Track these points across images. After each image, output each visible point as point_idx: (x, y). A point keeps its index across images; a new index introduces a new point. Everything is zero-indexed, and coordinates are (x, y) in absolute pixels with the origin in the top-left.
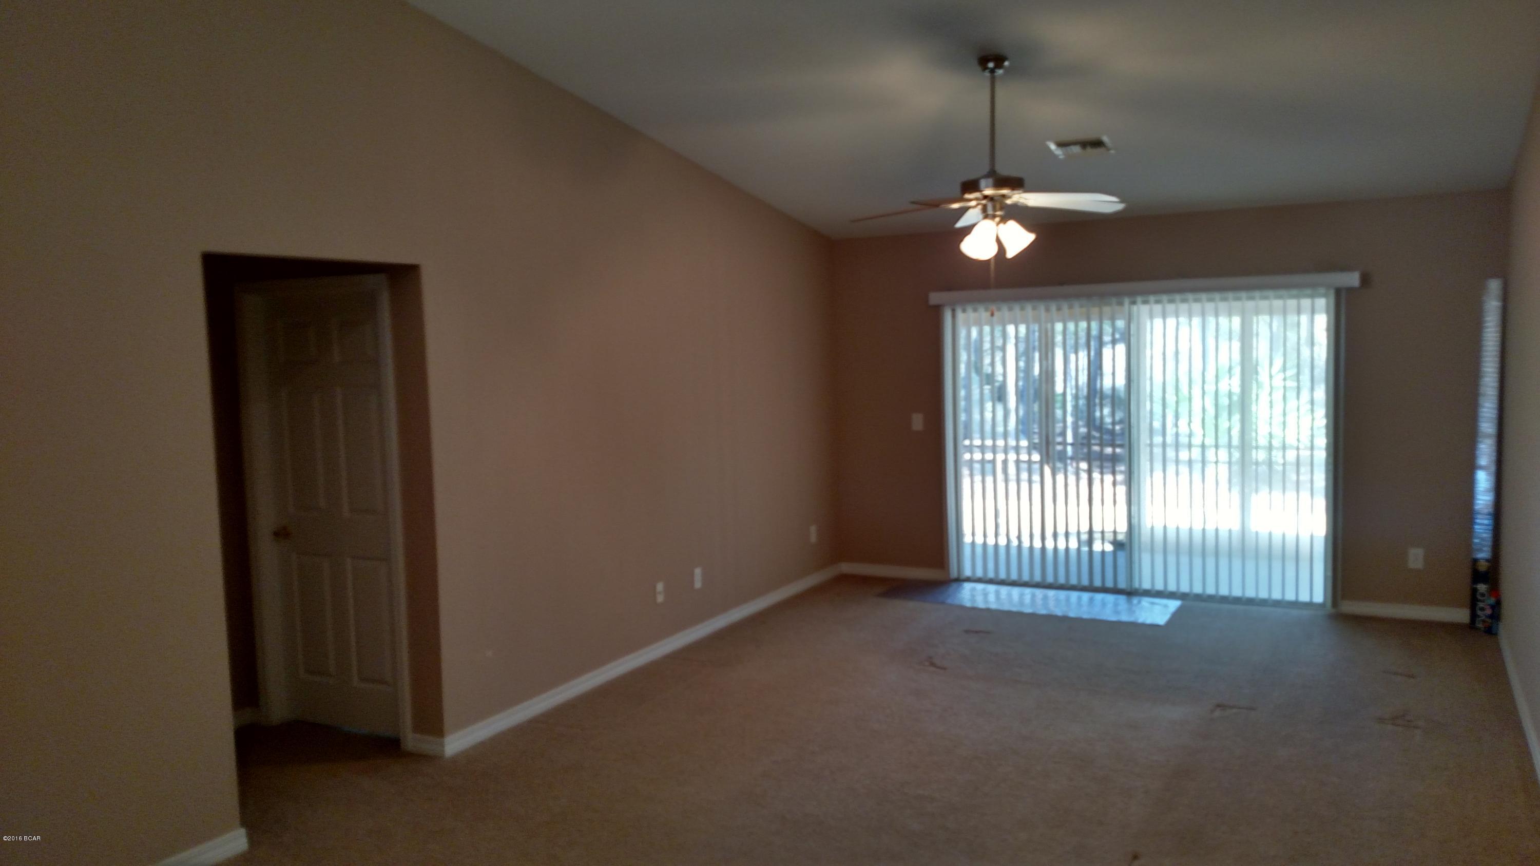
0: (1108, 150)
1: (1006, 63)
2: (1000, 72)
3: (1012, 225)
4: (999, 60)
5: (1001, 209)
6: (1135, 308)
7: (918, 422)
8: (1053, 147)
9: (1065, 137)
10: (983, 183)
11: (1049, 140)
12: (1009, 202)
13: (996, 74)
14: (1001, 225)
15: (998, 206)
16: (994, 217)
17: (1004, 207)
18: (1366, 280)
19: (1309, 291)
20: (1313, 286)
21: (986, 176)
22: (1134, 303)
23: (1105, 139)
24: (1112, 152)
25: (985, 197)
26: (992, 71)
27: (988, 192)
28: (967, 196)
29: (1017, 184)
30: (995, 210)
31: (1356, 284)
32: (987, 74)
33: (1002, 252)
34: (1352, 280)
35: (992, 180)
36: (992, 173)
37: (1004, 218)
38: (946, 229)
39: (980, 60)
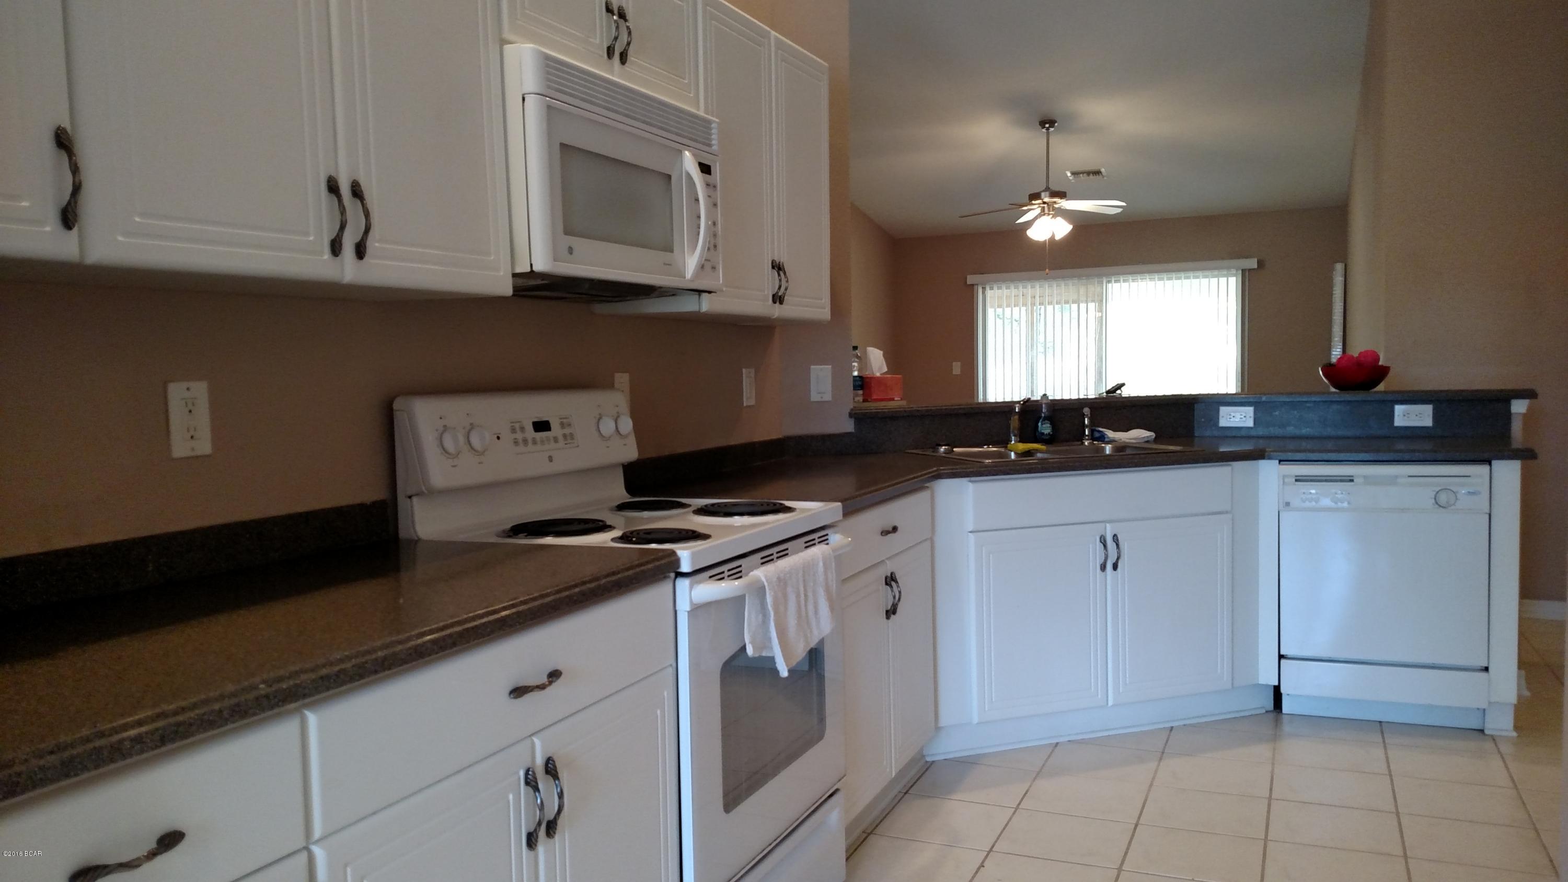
0: (1103, 177)
1: (1056, 124)
2: (1052, 129)
3: (1059, 220)
4: (1052, 123)
5: (1053, 210)
7: (957, 368)
8: (1069, 174)
9: (1076, 169)
10: (1043, 194)
11: (1067, 170)
12: (1056, 206)
13: (1050, 131)
14: (1053, 219)
15: (1051, 209)
16: (1049, 214)
17: (1054, 209)
18: (1261, 264)
19: (1225, 272)
20: (1228, 268)
21: (1044, 191)
23: (1103, 170)
24: (1105, 178)
25: (1044, 203)
26: (1048, 129)
27: (1046, 200)
28: (1033, 202)
29: (1062, 195)
30: (1049, 211)
31: (1256, 266)
32: (1044, 130)
33: (1053, 236)
34: (1252, 263)
35: (1047, 193)
36: (1047, 189)
37: (1054, 216)
38: (1017, 222)
39: (1042, 124)
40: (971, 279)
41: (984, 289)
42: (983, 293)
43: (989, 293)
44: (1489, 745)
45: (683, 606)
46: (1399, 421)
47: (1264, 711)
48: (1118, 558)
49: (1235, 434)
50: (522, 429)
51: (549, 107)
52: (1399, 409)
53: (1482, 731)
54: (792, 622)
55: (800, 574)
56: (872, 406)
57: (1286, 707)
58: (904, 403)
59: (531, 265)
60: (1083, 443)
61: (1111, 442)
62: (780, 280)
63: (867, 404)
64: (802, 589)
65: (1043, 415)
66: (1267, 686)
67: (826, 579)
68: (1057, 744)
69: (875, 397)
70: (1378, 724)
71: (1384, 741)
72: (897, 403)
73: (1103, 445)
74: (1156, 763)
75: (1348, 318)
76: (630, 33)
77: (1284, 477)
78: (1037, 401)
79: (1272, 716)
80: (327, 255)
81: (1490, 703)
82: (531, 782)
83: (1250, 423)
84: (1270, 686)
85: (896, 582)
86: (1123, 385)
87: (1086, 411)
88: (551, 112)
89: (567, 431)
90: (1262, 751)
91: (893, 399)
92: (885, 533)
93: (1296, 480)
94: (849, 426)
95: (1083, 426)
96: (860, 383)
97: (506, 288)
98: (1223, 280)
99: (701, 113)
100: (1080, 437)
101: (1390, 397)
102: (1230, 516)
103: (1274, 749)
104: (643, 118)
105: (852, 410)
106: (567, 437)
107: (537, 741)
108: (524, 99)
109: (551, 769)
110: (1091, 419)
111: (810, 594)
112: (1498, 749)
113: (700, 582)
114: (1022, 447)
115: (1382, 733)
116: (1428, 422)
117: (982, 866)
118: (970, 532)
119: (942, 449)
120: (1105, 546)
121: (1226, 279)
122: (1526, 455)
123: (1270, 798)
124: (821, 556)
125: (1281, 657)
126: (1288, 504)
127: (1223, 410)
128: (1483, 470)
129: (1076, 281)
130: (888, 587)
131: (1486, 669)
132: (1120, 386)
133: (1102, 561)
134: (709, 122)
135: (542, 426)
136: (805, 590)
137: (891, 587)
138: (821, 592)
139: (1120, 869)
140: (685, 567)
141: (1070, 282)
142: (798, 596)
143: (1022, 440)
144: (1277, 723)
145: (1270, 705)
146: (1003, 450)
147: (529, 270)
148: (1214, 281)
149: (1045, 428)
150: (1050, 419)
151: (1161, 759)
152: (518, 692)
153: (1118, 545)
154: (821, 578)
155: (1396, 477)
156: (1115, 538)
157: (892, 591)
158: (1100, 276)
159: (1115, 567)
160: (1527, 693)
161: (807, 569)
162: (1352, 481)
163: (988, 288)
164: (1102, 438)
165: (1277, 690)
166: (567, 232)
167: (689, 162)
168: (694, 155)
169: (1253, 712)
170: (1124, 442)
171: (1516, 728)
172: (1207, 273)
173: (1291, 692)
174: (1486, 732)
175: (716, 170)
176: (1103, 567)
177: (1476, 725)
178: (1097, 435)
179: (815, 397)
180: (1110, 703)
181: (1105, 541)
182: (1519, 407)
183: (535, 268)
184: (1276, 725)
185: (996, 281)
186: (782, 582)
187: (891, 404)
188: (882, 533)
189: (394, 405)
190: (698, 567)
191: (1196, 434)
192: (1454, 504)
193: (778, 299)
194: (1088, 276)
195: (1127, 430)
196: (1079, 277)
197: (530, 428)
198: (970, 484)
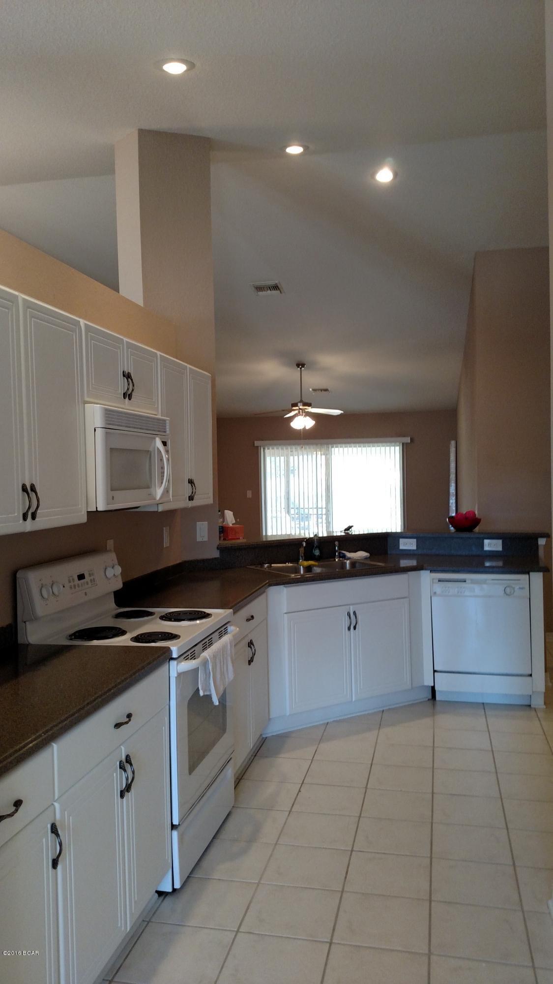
0: (331, 392)
1: (305, 366)
2: (303, 369)
3: (308, 418)
4: (303, 365)
6: (333, 449)
7: (249, 494)
8: (312, 392)
9: (315, 388)
10: (299, 404)
11: (311, 389)
12: (306, 410)
14: (305, 418)
16: (302, 415)
17: (305, 412)
18: (412, 440)
19: (393, 444)
20: (395, 442)
21: (299, 402)
22: (332, 447)
23: (329, 389)
25: (300, 409)
26: (301, 368)
27: (301, 407)
28: (294, 407)
29: (309, 405)
30: (302, 413)
31: (409, 441)
32: (299, 369)
33: (305, 427)
34: (408, 440)
35: (301, 404)
36: (301, 401)
37: (305, 416)
38: (285, 417)
39: (298, 365)
40: (257, 443)
41: (264, 449)
42: (264, 451)
43: (267, 451)
44: (533, 713)
45: (173, 674)
46: (486, 548)
47: (427, 699)
48: (356, 624)
49: (407, 554)
50: (73, 580)
51: (106, 432)
52: (486, 542)
53: (530, 706)
54: (218, 676)
55: (221, 652)
56: (228, 543)
57: (438, 698)
58: (245, 540)
59: (97, 508)
60: (335, 560)
61: (349, 559)
62: (193, 489)
63: (226, 542)
64: (222, 659)
65: (315, 546)
66: (427, 687)
67: (231, 652)
68: (328, 723)
69: (230, 538)
70: (482, 705)
71: (485, 714)
72: (242, 541)
73: (345, 561)
74: (377, 731)
75: (458, 476)
76: (133, 385)
77: (433, 579)
78: (312, 538)
79: (432, 701)
80: (21, 521)
81: (533, 692)
82: (122, 767)
83: (414, 548)
84: (429, 686)
85: (253, 645)
86: (352, 526)
87: (337, 543)
88: (107, 437)
89: (92, 578)
90: (427, 721)
91: (239, 539)
92: (248, 620)
93: (439, 581)
94: (216, 554)
95: (335, 551)
96: (222, 530)
97: (84, 519)
98: (392, 448)
99: (159, 417)
100: (334, 557)
101: (482, 536)
102: (408, 599)
103: (434, 720)
104: (140, 427)
105: (218, 545)
106: (93, 581)
107: (123, 748)
108: (95, 430)
109: (128, 760)
110: (339, 547)
111: (225, 661)
112: (537, 716)
113: (181, 662)
114: (306, 563)
115: (484, 709)
116: (500, 548)
117: (300, 791)
118: (286, 613)
119: (266, 566)
120: (350, 618)
121: (394, 447)
122: (545, 570)
123: (434, 747)
124: (229, 641)
125: (435, 671)
126: (435, 593)
127: (402, 541)
128: (526, 577)
129: (315, 446)
130: (249, 648)
131: (531, 675)
132: (350, 527)
133: (349, 625)
134: (165, 421)
135: (81, 577)
136: (223, 660)
137: (251, 648)
138: (229, 658)
139: (366, 788)
140: (175, 655)
141: (312, 447)
142: (221, 663)
143: (306, 559)
144: (434, 705)
145: (430, 697)
146: (296, 565)
147: (95, 510)
148: (388, 448)
149: (317, 552)
150: (319, 547)
151: (379, 728)
152: (118, 726)
153: (356, 617)
154: (229, 652)
155: (486, 580)
156: (355, 613)
157: (252, 650)
158: (328, 444)
159: (355, 628)
160: (550, 684)
161: (223, 649)
162: (465, 581)
163: (266, 449)
164: (344, 557)
165: (433, 688)
166: (112, 490)
167: (159, 444)
168: (161, 439)
169: (422, 700)
170: (355, 559)
171: (545, 704)
172: (384, 444)
173: (440, 689)
174: (532, 706)
175: (169, 443)
176: (349, 629)
177: (527, 703)
178: (341, 555)
179: (199, 539)
180: (353, 700)
181: (350, 614)
182: (542, 542)
183: (99, 509)
184: (434, 706)
185: (271, 445)
186: (215, 657)
187: (238, 541)
188: (247, 620)
189: (18, 574)
190: (180, 654)
191: (389, 552)
192: (513, 594)
193: (191, 498)
194: (321, 444)
195: (355, 552)
196: (317, 444)
197: (76, 578)
198: (285, 588)
